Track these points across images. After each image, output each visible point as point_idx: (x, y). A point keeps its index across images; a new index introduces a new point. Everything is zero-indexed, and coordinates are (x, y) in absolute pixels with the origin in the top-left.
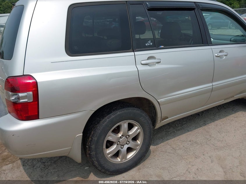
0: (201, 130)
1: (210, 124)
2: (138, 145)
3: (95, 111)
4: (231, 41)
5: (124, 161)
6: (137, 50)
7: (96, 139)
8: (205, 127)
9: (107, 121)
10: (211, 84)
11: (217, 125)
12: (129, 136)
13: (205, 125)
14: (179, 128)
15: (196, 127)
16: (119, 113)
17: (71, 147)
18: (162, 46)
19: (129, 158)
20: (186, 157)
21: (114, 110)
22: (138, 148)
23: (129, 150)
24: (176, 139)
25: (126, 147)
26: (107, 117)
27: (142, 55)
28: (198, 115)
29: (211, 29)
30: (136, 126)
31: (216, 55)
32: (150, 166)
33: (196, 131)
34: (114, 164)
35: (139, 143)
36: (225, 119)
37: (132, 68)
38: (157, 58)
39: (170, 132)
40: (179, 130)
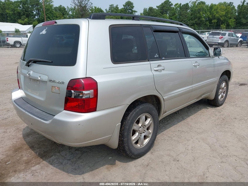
0: (182, 123)
1: (187, 119)
2: (150, 133)
3: (130, 105)
4: (196, 56)
5: (142, 146)
6: (150, 60)
7: (128, 128)
8: (185, 121)
9: (135, 113)
10: (191, 86)
11: (192, 119)
12: (145, 126)
13: (183, 120)
14: (166, 123)
15: (178, 122)
16: (141, 107)
17: (111, 135)
18: (164, 58)
19: (145, 144)
20: (181, 141)
21: (137, 105)
22: (151, 135)
23: (145, 137)
24: (168, 130)
25: (143, 135)
26: (133, 111)
27: (154, 64)
28: (176, 113)
29: (189, 47)
30: (149, 118)
31: (194, 65)
32: (159, 150)
33: (179, 124)
34: (137, 149)
35: (151, 132)
36: (195, 114)
37: (149, 73)
38: (162, 66)
39: (161, 127)
40: (167, 124)
